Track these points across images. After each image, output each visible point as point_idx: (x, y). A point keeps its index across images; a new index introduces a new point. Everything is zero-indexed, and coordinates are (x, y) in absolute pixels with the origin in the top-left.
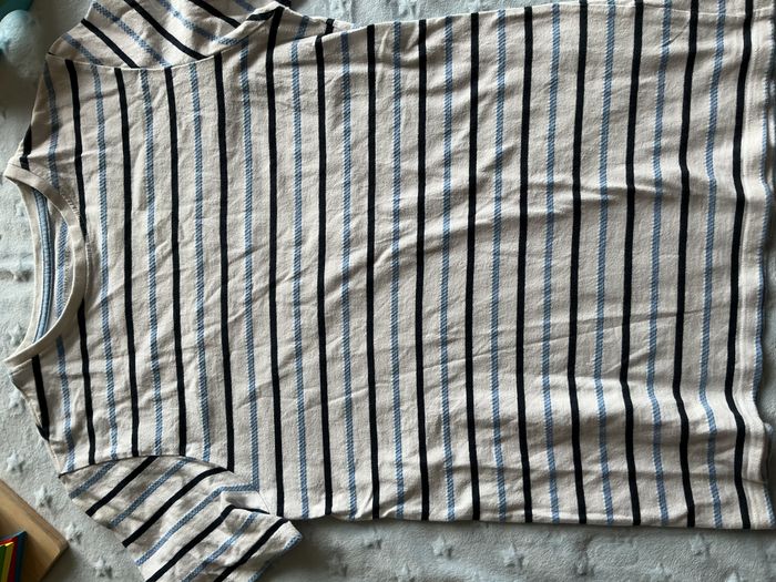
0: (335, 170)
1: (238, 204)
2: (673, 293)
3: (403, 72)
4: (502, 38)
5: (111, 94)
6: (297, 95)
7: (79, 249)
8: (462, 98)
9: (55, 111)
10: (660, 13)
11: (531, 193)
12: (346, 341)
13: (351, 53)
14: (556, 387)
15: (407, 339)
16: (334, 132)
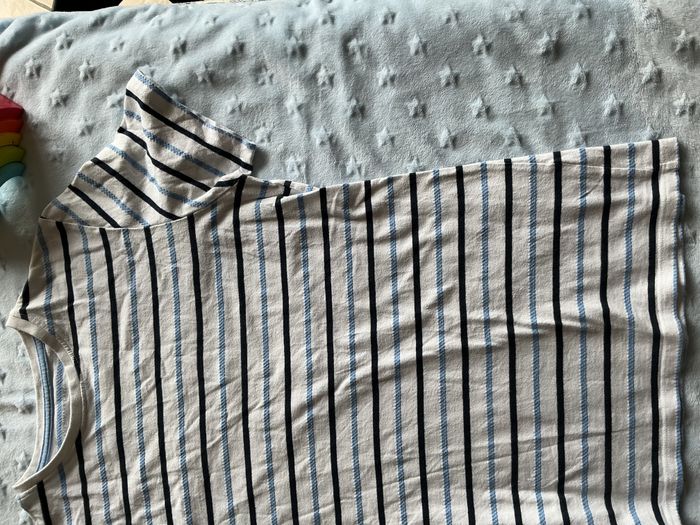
0: (297, 310)
1: (213, 341)
2: (601, 414)
3: (353, 225)
4: (438, 194)
5: (97, 250)
6: (261, 246)
7: (74, 387)
8: (406, 245)
9: (48, 265)
10: (577, 169)
11: (470, 328)
12: (313, 462)
13: (307, 210)
14: (502, 501)
15: (367, 459)
16: (297, 277)
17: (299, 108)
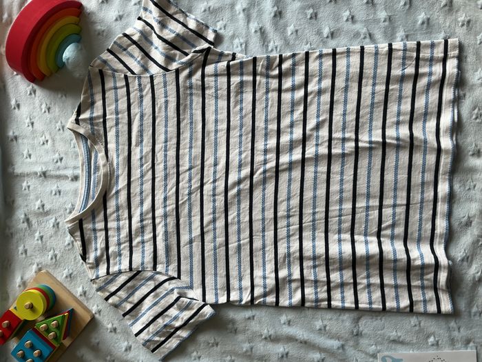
0: (235, 129)
1: (185, 144)
2: (405, 194)
3: (270, 80)
4: (321, 64)
5: (122, 87)
6: (216, 90)
7: (104, 166)
8: (300, 94)
9: (92, 95)
10: (401, 53)
11: (334, 142)
12: (239, 215)
13: (244, 70)
14: (344, 240)
15: (270, 214)
16: (235, 110)
17: (244, 10)
